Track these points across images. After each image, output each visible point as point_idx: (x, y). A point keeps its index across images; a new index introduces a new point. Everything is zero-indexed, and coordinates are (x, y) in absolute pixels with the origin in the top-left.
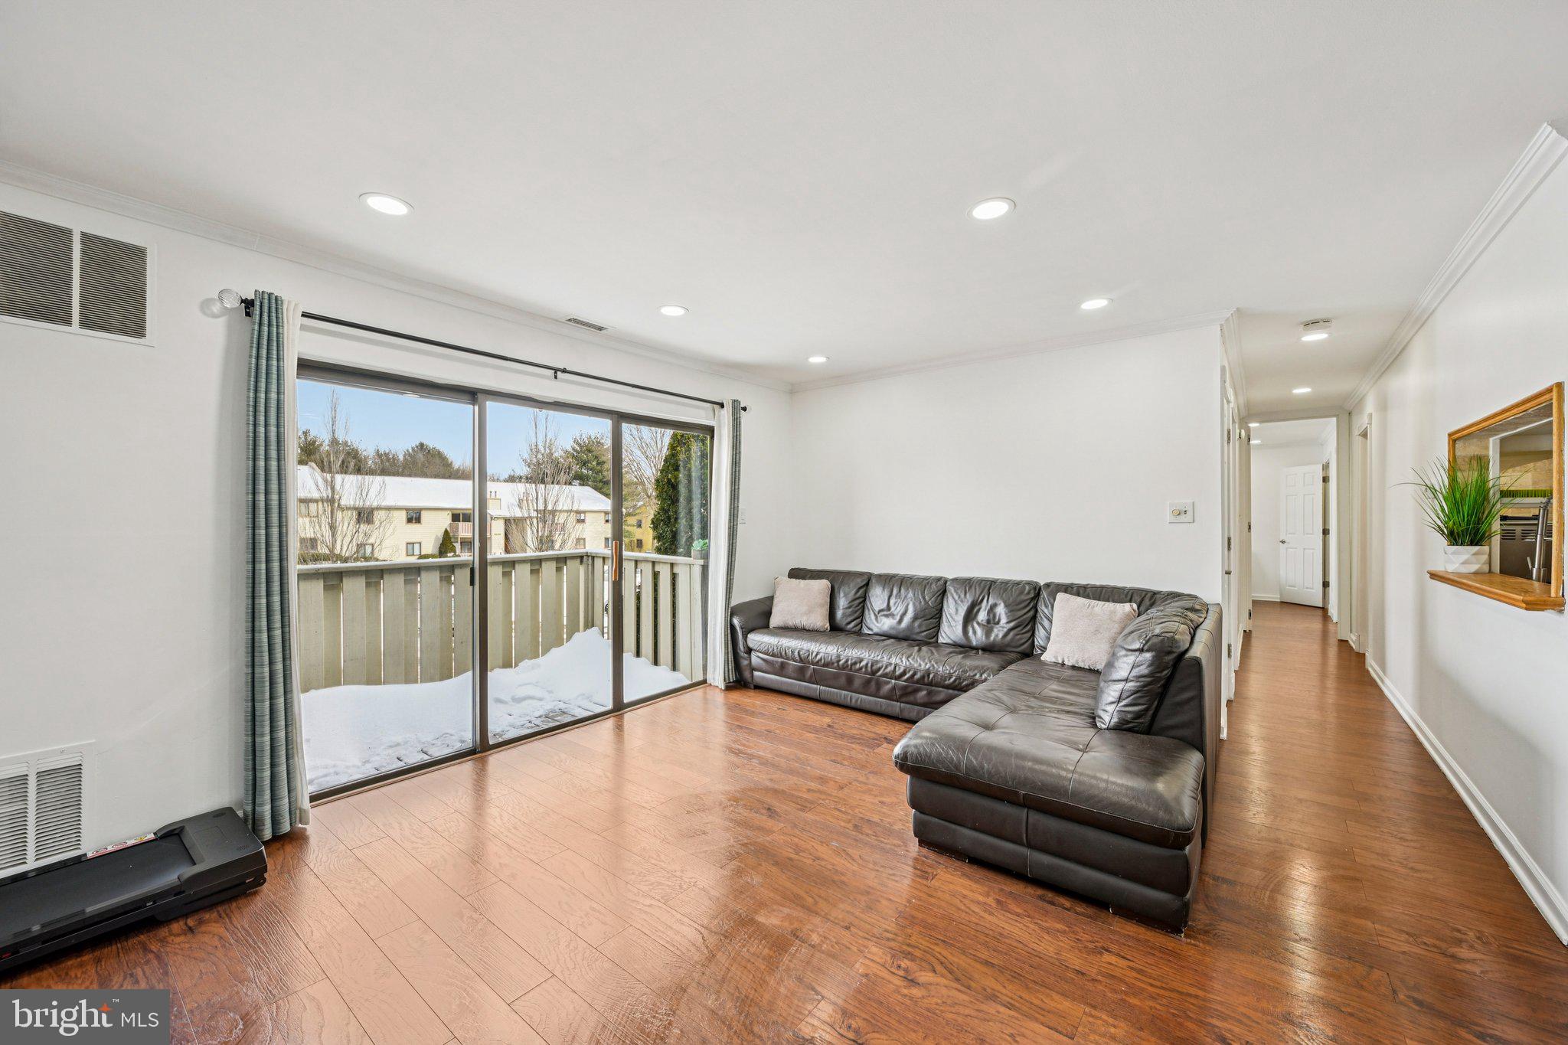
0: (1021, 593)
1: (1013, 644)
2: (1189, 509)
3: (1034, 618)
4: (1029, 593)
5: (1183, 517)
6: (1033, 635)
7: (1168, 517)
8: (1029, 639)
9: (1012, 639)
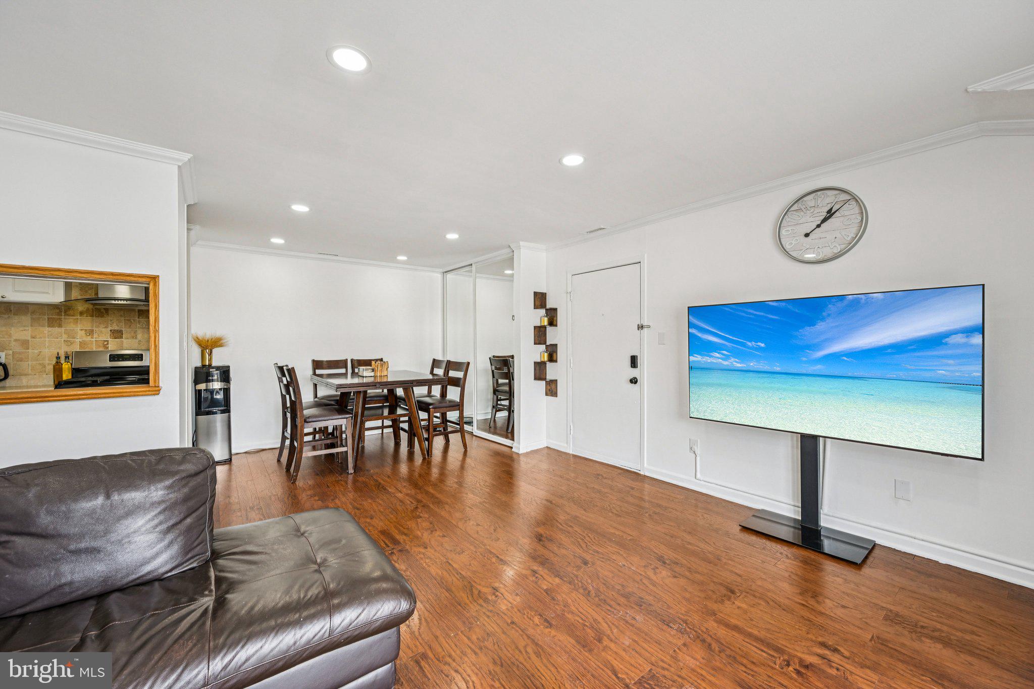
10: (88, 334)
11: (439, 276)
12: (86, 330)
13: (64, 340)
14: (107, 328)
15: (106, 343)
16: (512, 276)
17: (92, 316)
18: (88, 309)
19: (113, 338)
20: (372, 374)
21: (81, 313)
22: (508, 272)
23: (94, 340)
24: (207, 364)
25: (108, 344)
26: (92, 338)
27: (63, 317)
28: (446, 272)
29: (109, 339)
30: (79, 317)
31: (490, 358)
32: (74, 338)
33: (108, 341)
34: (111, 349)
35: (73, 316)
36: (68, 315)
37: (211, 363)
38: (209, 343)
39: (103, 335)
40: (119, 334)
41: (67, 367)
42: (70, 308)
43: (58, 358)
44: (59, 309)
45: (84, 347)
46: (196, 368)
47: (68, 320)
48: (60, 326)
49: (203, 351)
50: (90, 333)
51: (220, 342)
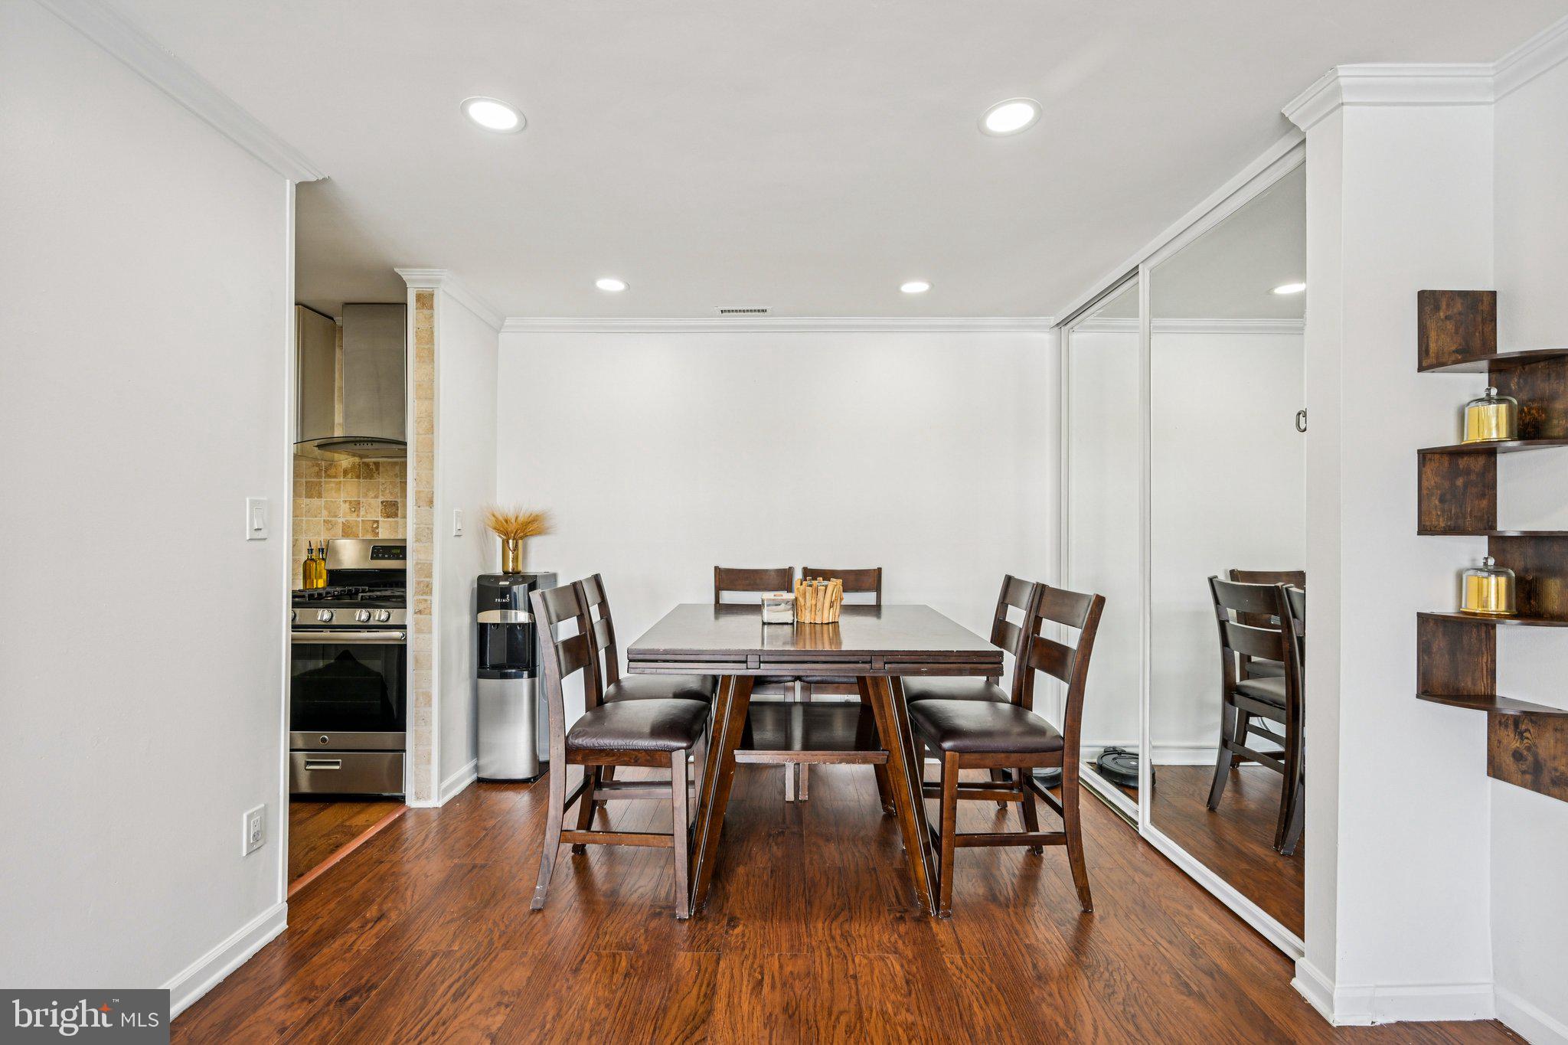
10: (353, 509)
11: (1043, 340)
12: (350, 502)
13: (324, 520)
14: (377, 498)
15: (375, 526)
16: (1300, 301)
17: (358, 477)
18: (353, 466)
19: (384, 517)
20: (788, 617)
21: (345, 472)
22: (1288, 289)
23: (360, 519)
24: (510, 571)
25: (377, 528)
26: (358, 516)
27: (323, 480)
28: (1066, 322)
29: (380, 519)
30: (342, 479)
31: (1211, 580)
32: (336, 516)
33: (377, 522)
34: (383, 538)
35: (335, 477)
36: (329, 476)
37: (520, 568)
38: (512, 527)
39: (372, 510)
40: (393, 509)
41: (323, 568)
42: (331, 464)
43: (311, 551)
44: (318, 465)
45: (347, 533)
46: (480, 578)
47: (328, 485)
48: (320, 496)
49: (505, 543)
50: (356, 506)
51: (535, 525)
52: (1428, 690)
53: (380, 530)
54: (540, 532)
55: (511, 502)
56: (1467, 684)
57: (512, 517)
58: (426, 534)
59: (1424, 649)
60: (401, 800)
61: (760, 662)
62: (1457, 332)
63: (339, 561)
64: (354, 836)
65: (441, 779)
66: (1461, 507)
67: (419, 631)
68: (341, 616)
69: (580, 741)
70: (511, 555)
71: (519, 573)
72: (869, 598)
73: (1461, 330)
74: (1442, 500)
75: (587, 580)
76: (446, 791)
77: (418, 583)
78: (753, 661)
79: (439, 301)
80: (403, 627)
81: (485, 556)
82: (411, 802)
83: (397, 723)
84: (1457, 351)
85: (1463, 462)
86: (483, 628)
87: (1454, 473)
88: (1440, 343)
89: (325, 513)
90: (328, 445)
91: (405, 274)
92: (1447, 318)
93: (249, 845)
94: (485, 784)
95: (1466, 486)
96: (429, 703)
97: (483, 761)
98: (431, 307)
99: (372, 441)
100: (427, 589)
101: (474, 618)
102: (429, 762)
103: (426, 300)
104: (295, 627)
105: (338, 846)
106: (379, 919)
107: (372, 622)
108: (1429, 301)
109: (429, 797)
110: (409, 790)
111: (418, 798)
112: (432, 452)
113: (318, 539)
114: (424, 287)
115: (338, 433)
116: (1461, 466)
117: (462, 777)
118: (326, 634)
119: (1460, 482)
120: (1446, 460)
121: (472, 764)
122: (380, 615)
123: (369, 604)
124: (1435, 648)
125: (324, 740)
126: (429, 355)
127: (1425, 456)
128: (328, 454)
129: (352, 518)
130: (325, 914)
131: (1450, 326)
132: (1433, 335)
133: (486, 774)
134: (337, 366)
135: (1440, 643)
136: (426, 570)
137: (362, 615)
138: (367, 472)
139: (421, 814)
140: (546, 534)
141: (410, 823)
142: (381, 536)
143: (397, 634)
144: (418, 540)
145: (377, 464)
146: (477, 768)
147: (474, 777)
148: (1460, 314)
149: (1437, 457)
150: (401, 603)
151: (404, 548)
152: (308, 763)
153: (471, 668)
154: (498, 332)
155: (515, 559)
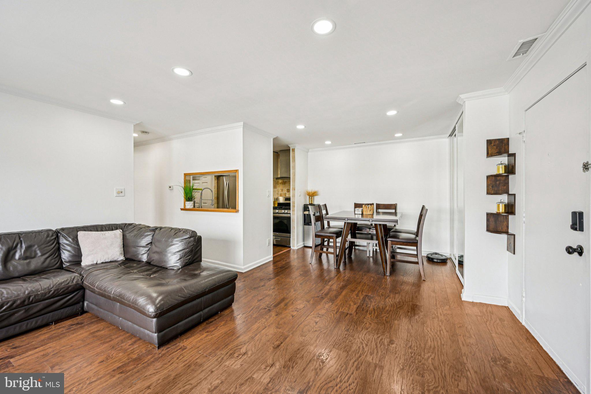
0: (48, 236)
1: (51, 265)
2: (123, 191)
3: (59, 249)
4: (52, 236)
5: (121, 195)
6: (60, 257)
7: (115, 194)
8: (59, 260)
9: (49, 263)
14: (285, 188)
18: (282, 182)
21: (280, 183)
24: (310, 203)
30: (280, 185)
32: (279, 192)
36: (277, 184)
37: (312, 203)
38: (311, 194)
39: (285, 191)
40: (289, 191)
41: (277, 202)
42: (278, 182)
43: (275, 199)
44: (276, 182)
45: (281, 196)
46: (304, 205)
47: (278, 186)
48: (276, 188)
49: (309, 197)
50: (282, 190)
51: (315, 193)
52: (488, 230)
53: (286, 195)
54: (316, 195)
55: (311, 188)
56: (500, 229)
57: (310, 191)
58: (294, 196)
59: (488, 220)
60: (290, 247)
61: (348, 220)
62: (497, 148)
63: (279, 201)
64: (282, 251)
65: (297, 244)
66: (498, 188)
67: (293, 215)
68: (280, 211)
69: (317, 233)
70: (310, 200)
71: (312, 204)
72: (393, 211)
73: (498, 148)
74: (492, 187)
75: (323, 205)
76: (298, 246)
77: (292, 205)
78: (346, 219)
79: (296, 150)
80: (290, 214)
81: (305, 200)
82: (292, 247)
83: (289, 232)
84: (497, 153)
85: (498, 178)
86: (305, 215)
87: (496, 181)
88: (492, 151)
89: (277, 192)
90: (277, 178)
91: (290, 146)
92: (494, 145)
93: (268, 245)
94: (306, 247)
95: (499, 184)
96: (295, 229)
97: (305, 243)
98: (294, 151)
99: (285, 177)
100: (294, 206)
101: (303, 213)
102: (295, 240)
103: (293, 150)
104: (274, 213)
105: (280, 252)
106: (285, 261)
107: (285, 213)
108: (489, 142)
109: (295, 247)
110: (291, 245)
111: (293, 247)
112: (295, 180)
113: (276, 197)
114: (293, 148)
115: (279, 176)
116: (498, 179)
117: (301, 245)
118: (278, 214)
119: (498, 183)
120: (494, 178)
121: (303, 243)
122: (286, 211)
123: (285, 209)
124: (490, 220)
125: (277, 234)
126: (294, 160)
127: (488, 177)
128: (277, 180)
129: (282, 192)
130: (278, 259)
131: (495, 147)
132: (490, 150)
133: (306, 245)
134: (279, 162)
135: (492, 219)
136: (294, 203)
137: (283, 211)
138: (284, 183)
139: (294, 250)
140: (318, 195)
141: (292, 251)
142: (287, 196)
143: (289, 215)
144: (292, 197)
145: (286, 182)
146: (304, 244)
147: (303, 246)
148: (498, 144)
149: (491, 177)
150: (289, 209)
151: (290, 198)
152: (275, 238)
153: (303, 223)
154: (308, 152)
155: (311, 201)
